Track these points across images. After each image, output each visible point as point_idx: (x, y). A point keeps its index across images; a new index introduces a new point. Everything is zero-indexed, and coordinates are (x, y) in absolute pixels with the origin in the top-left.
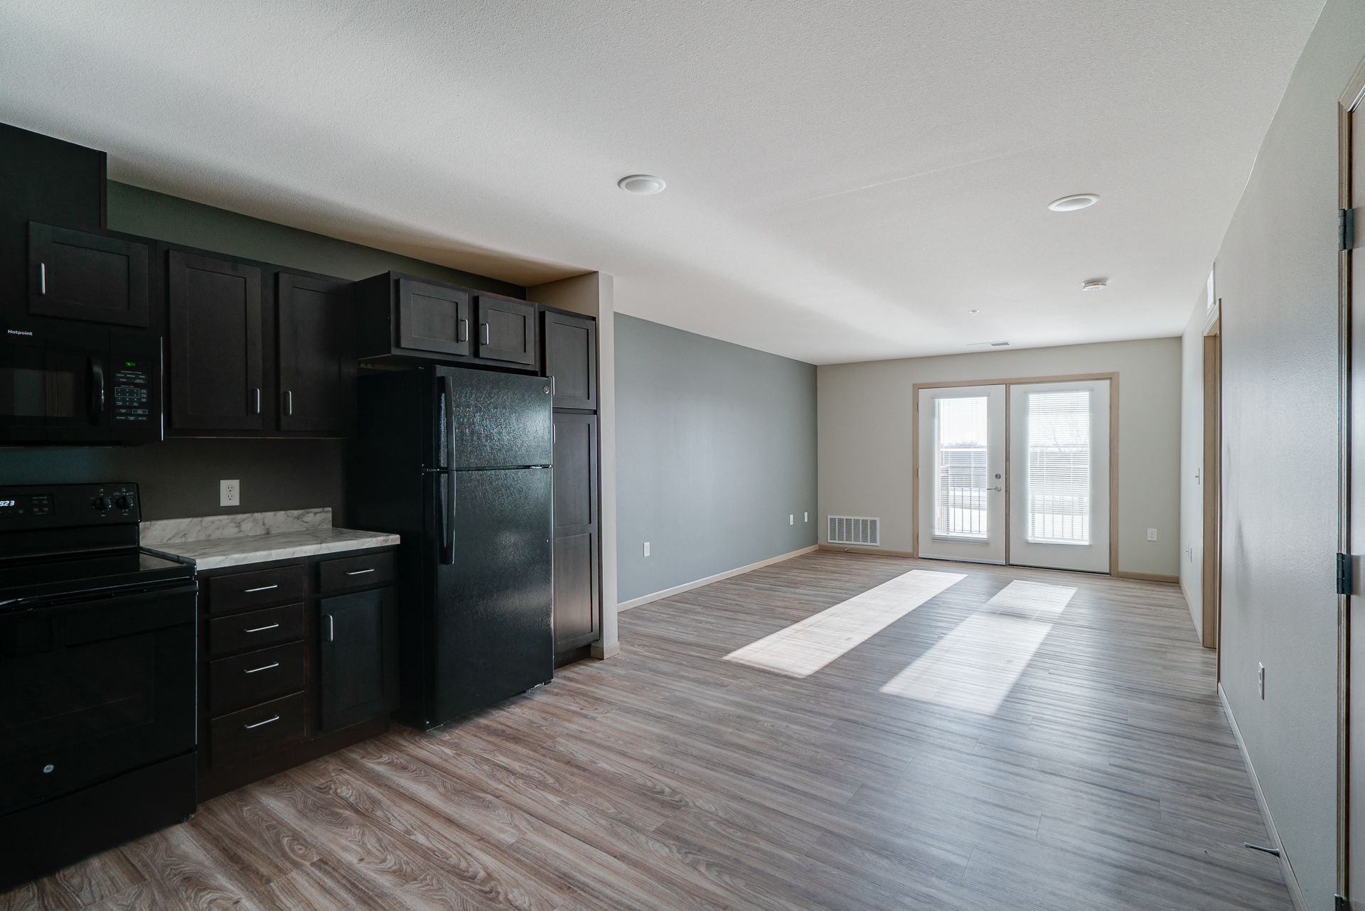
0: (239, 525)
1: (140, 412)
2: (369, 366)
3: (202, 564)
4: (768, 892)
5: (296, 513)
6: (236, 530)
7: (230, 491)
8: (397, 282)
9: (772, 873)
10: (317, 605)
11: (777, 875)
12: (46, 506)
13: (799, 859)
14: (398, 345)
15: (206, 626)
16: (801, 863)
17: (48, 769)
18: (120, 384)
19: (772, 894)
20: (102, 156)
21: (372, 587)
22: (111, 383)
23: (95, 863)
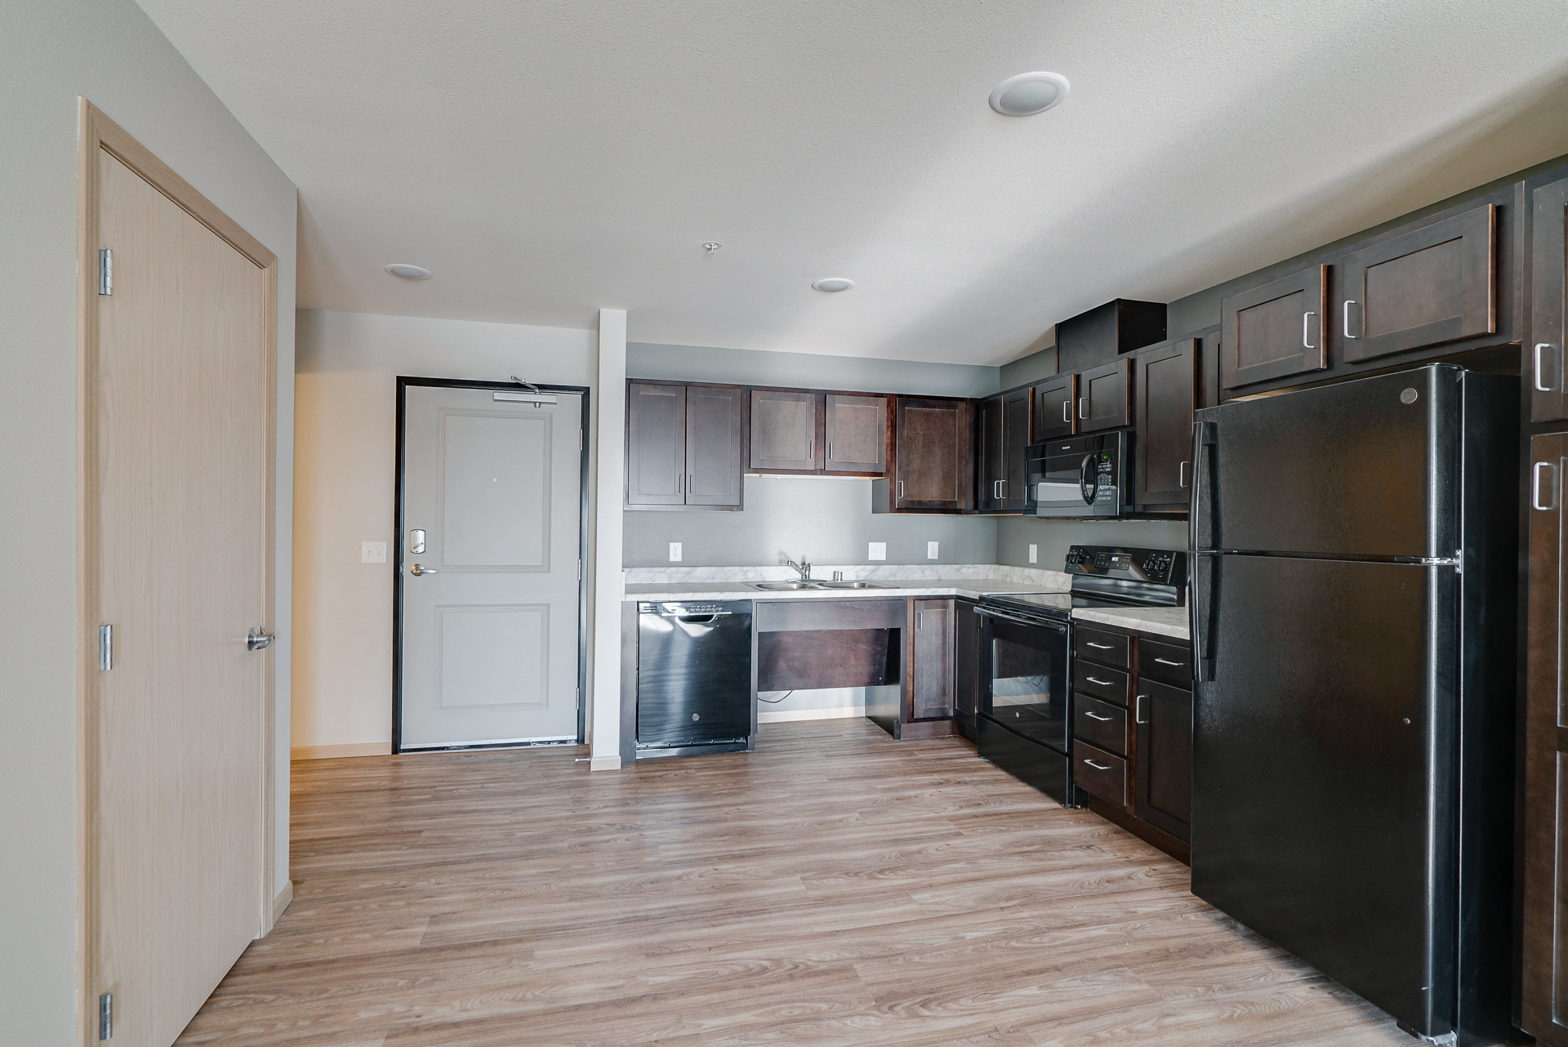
4: (693, 978)
9: (709, 996)
11: (703, 996)
13: (701, 1025)
16: (696, 1022)
18: (1100, 473)
19: (689, 979)
22: (1094, 474)
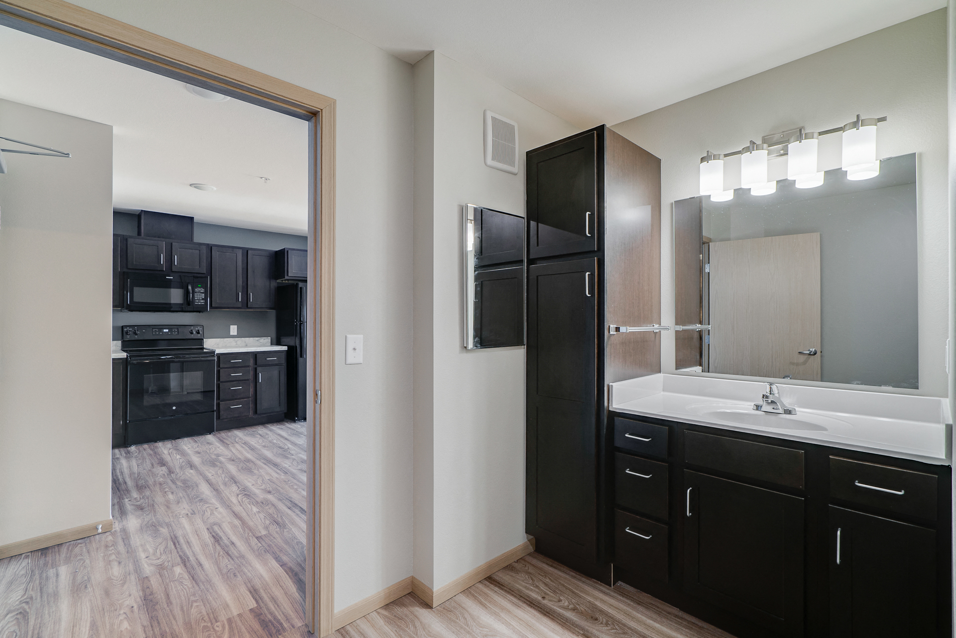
0: (236, 342)
1: (202, 301)
2: (287, 282)
3: (218, 351)
5: (257, 338)
6: (235, 344)
7: (234, 330)
8: (288, 251)
10: (256, 369)
12: (173, 332)
14: (288, 275)
15: (219, 372)
17: (174, 408)
18: (196, 292)
20: (192, 218)
21: (276, 365)
22: (194, 292)
23: (186, 439)
